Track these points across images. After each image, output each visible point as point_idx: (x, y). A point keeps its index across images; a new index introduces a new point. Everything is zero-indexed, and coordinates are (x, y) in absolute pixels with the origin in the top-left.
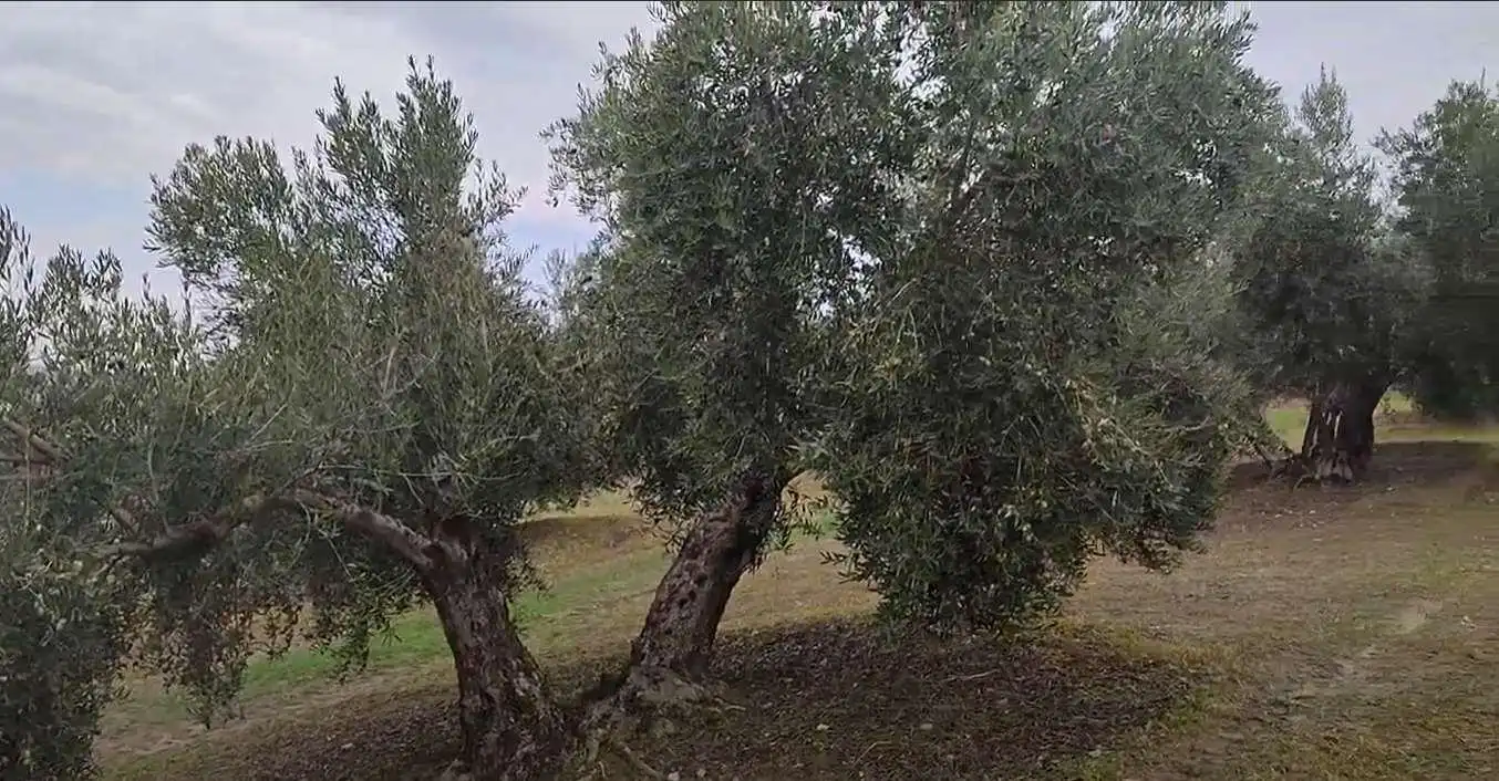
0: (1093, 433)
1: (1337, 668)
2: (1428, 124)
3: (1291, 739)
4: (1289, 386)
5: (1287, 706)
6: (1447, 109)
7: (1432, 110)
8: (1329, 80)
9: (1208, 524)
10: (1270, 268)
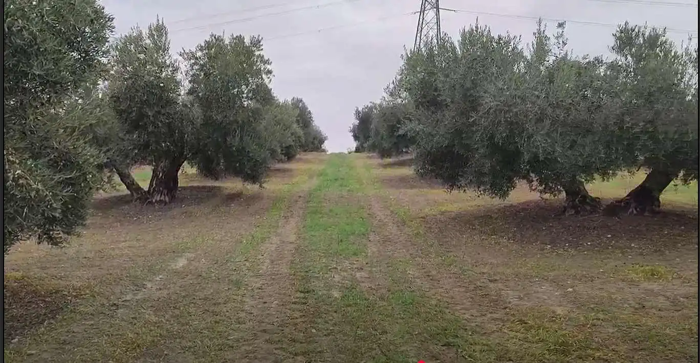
0: (13, 178)
1: (144, 286)
2: (201, 50)
3: (116, 320)
4: (141, 160)
5: (118, 306)
6: (208, 45)
7: (203, 44)
8: (161, 22)
9: (82, 223)
10: (133, 104)
